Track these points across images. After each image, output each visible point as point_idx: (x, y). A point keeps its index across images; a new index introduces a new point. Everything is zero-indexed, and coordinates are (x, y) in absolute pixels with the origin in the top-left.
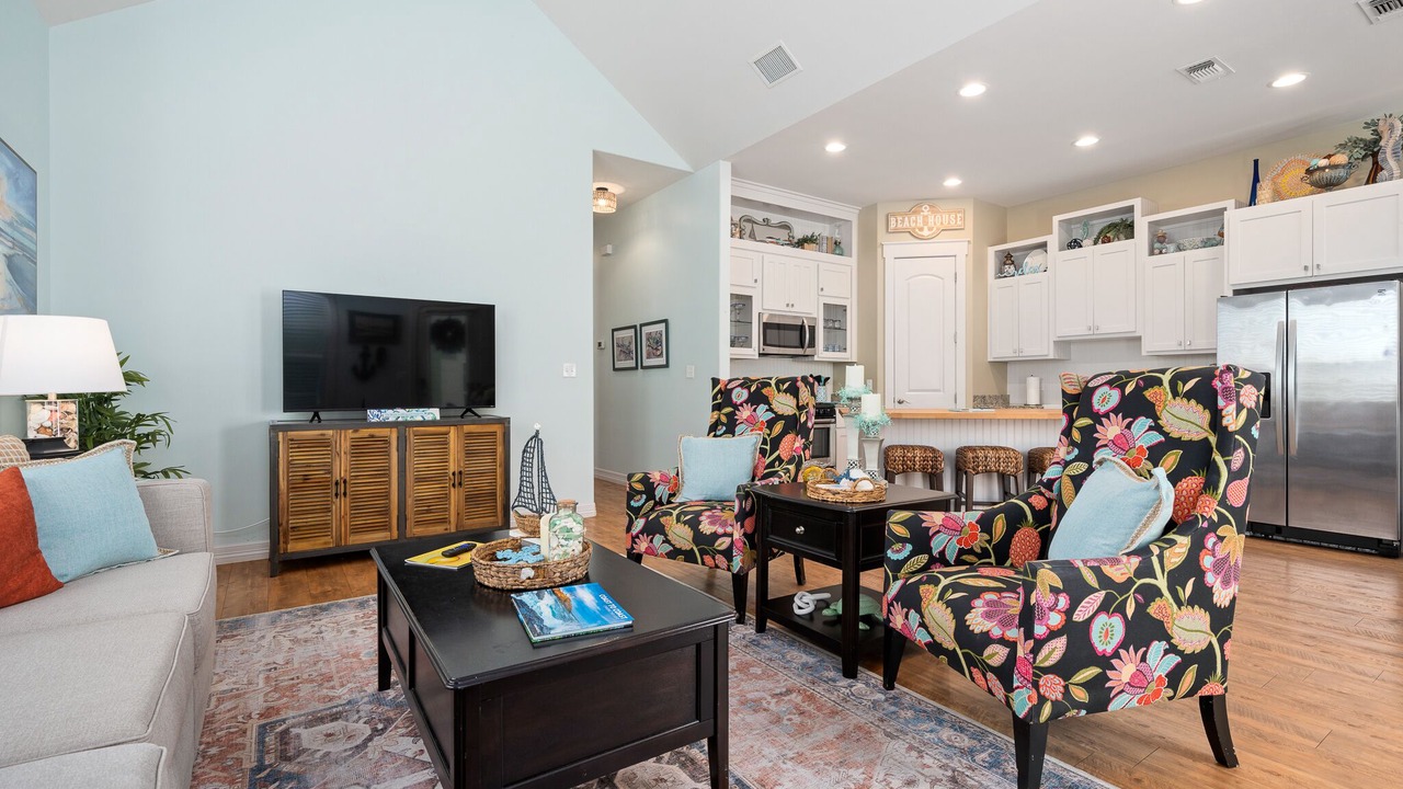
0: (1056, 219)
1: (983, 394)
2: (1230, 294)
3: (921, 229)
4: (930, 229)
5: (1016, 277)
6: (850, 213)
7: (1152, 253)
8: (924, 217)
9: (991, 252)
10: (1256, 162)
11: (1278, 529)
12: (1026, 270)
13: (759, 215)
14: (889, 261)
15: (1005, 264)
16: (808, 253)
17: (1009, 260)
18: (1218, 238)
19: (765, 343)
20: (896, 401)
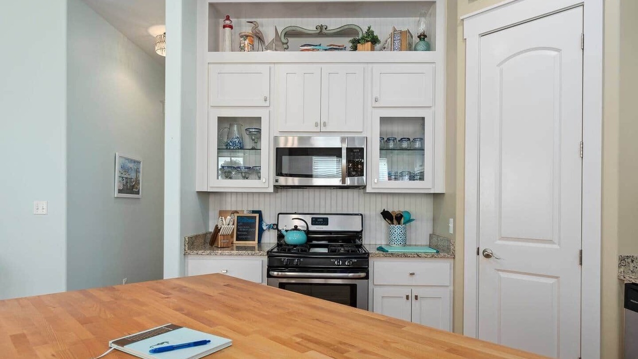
19: (279, 173)
20: (481, 252)
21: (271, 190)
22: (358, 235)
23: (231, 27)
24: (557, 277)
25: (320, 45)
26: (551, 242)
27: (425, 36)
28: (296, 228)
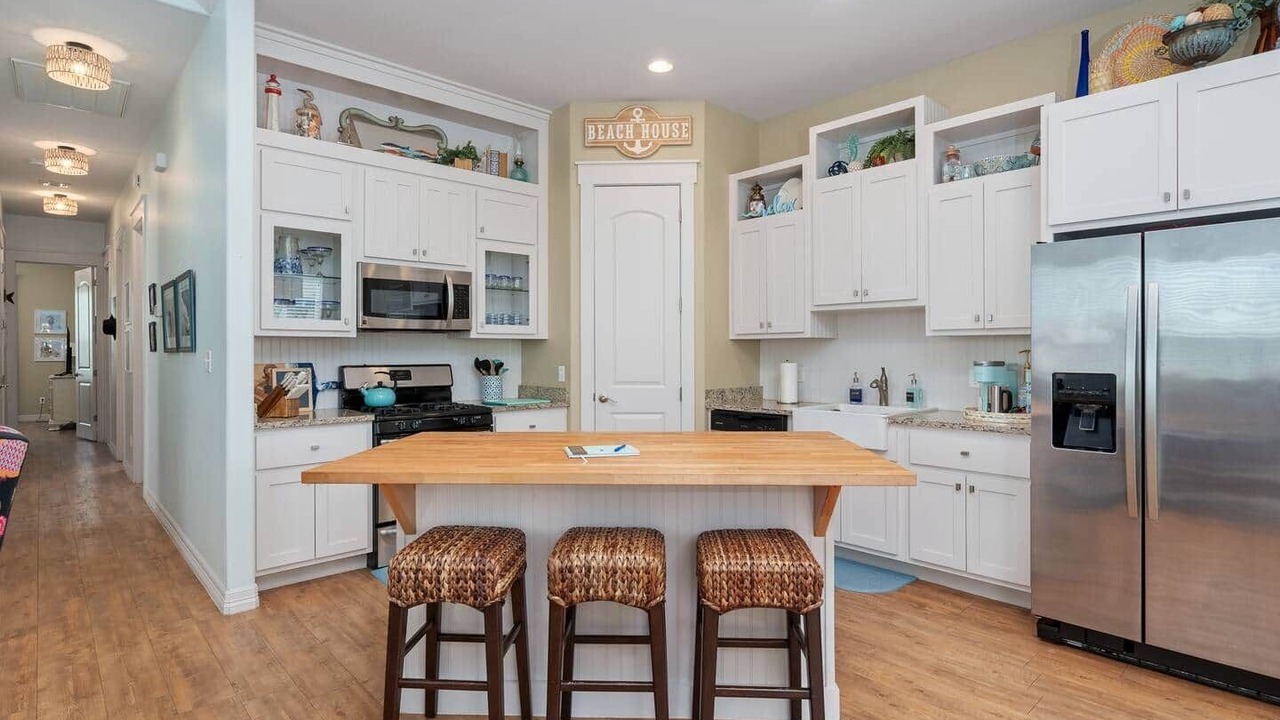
0: (814, 132)
1: (721, 386)
2: (1050, 239)
3: (632, 144)
4: (644, 144)
5: (765, 218)
6: (538, 120)
7: (939, 180)
8: (636, 125)
9: (733, 180)
10: (1085, 35)
11: (1129, 645)
12: (778, 207)
13: (382, 112)
14: (587, 191)
15: (752, 199)
16: (459, 172)
17: (757, 191)
18: (1031, 156)
19: (367, 311)
20: (597, 398)
21: (354, 334)
22: (447, 389)
23: (279, 93)
24: (662, 413)
25: (408, 149)
26: (658, 383)
27: (522, 163)
28: (380, 385)
